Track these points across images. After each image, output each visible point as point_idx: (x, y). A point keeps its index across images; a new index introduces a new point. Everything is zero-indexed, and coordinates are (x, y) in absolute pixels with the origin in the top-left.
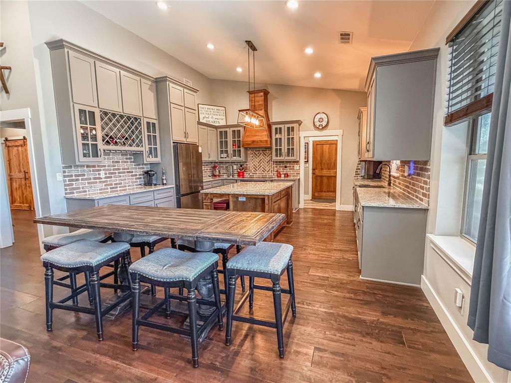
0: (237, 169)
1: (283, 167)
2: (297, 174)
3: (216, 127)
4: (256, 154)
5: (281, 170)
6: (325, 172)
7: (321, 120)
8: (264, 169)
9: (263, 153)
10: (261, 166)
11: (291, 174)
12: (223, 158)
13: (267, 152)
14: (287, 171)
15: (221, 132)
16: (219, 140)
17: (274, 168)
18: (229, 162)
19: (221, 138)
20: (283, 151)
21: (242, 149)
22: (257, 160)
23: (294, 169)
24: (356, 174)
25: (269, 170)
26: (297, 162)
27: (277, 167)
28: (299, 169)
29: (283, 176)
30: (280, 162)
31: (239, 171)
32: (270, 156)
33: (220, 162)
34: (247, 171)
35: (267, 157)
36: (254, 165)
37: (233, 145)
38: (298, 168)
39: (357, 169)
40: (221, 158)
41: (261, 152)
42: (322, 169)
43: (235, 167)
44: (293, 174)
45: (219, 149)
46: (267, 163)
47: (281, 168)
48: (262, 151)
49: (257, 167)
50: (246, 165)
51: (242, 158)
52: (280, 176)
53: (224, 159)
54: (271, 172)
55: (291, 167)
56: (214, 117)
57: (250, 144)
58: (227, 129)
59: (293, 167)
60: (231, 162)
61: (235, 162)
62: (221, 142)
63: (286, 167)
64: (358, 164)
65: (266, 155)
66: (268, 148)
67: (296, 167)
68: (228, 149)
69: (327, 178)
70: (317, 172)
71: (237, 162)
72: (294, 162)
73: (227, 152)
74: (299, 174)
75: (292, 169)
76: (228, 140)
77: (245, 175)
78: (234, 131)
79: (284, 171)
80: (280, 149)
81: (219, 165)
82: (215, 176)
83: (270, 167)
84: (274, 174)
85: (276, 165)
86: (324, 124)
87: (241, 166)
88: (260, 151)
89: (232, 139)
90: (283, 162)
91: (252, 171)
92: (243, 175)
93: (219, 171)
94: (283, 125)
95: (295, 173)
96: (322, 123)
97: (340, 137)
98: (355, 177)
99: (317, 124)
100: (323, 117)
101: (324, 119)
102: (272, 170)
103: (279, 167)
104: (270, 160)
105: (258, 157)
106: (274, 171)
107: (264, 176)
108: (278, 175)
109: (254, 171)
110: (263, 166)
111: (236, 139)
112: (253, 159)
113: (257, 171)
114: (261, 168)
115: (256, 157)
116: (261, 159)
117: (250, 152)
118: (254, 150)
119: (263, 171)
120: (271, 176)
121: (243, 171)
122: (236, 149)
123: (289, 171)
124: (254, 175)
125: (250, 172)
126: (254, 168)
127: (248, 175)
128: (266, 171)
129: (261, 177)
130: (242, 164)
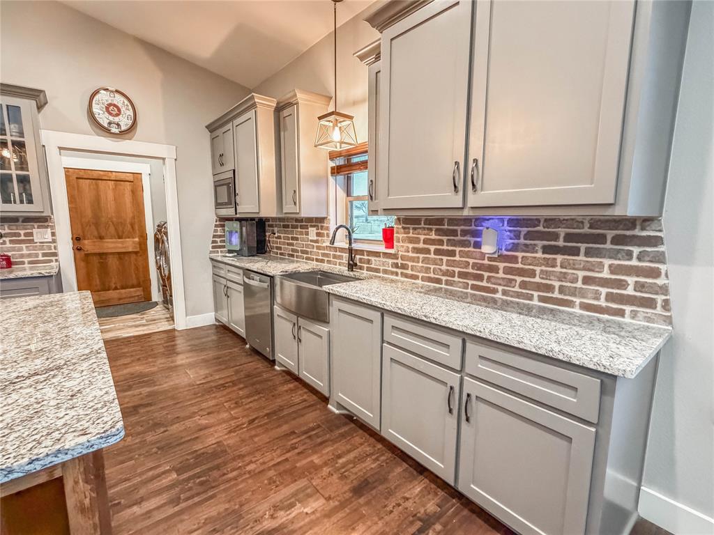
2: (44, 255)
6: (112, 245)
11: (22, 256)
14: (5, 247)
23: (31, 241)
24: (213, 247)
26: (43, 220)
28: (54, 241)
38: (49, 238)
39: (214, 236)
42: (101, 238)
44: (29, 256)
55: (18, 235)
59: (31, 234)
64: (216, 226)
67: (41, 234)
69: (120, 258)
70: (88, 245)
72: (27, 220)
74: (55, 254)
75: (23, 242)
86: (123, 121)
95: (40, 252)
96: (116, 119)
97: (170, 163)
98: (211, 252)
99: (104, 119)
100: (120, 105)
101: (123, 110)
123: (13, 249)
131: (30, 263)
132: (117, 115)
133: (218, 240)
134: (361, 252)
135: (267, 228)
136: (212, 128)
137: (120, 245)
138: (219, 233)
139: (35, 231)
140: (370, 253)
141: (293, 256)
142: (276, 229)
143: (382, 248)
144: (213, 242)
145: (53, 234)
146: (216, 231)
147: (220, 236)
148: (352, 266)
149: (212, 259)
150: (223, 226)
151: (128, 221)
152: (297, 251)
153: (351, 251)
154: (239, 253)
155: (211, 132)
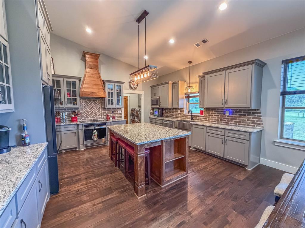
1: (111, 112)
2: (120, 116)
4: (87, 102)
5: (109, 114)
7: (134, 84)
8: (96, 114)
9: (94, 102)
10: (93, 112)
13: (98, 101)
14: (114, 114)
17: (103, 113)
20: (114, 101)
21: (78, 98)
22: (90, 107)
23: (118, 113)
25: (100, 114)
26: (120, 109)
27: (106, 112)
30: (108, 109)
32: (100, 104)
34: (79, 116)
36: (86, 111)
37: (68, 94)
38: (121, 112)
43: (67, 113)
44: (117, 116)
46: (98, 109)
48: (93, 100)
49: (88, 113)
51: (78, 106)
52: (110, 119)
54: (102, 116)
55: (116, 112)
59: (118, 112)
63: (113, 112)
65: (97, 104)
66: (98, 99)
67: (119, 112)
68: (62, 97)
72: (118, 109)
75: (116, 113)
76: (62, 88)
78: (69, 82)
80: (112, 100)
83: (100, 112)
84: (103, 117)
85: (105, 111)
88: (91, 100)
89: (66, 89)
90: (110, 109)
91: (84, 116)
92: (77, 120)
94: (114, 84)
96: (134, 86)
97: (143, 95)
98: (150, 116)
99: (132, 86)
102: (102, 115)
103: (107, 112)
104: (100, 107)
105: (90, 105)
106: (103, 115)
107: (95, 119)
108: (108, 118)
109: (86, 116)
110: (94, 112)
111: (71, 89)
112: (84, 107)
113: (89, 116)
114: (93, 113)
115: (88, 105)
116: (93, 107)
117: (81, 101)
118: (86, 99)
119: (94, 115)
120: (101, 119)
121: (77, 116)
122: (72, 97)
123: (115, 115)
124: (86, 119)
125: (82, 117)
126: (86, 113)
127: (80, 119)
128: (97, 115)
129: (93, 120)
130: (73, 110)
131: (117, 118)
134: (194, 116)
135: (163, 110)
140: (196, 116)
141: (172, 117)
142: (166, 111)
143: (200, 115)
144: (150, 114)
146: (151, 111)
147: (152, 112)
148: (192, 119)
149: (150, 118)
150: (152, 110)
152: (174, 116)
154: (158, 116)
155: (151, 87)
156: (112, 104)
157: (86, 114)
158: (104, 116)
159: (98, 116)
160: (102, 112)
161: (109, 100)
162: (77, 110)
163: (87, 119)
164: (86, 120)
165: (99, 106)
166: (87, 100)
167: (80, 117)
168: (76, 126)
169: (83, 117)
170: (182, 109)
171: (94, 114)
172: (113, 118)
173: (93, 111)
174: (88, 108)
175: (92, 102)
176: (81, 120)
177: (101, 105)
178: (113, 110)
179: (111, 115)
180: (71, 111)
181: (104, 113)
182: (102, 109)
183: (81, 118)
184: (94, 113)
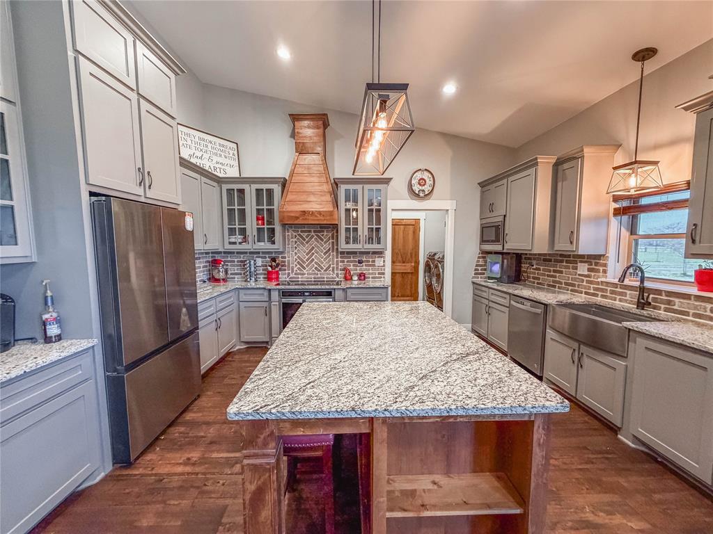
0: (263, 266)
1: (355, 261)
2: (379, 274)
3: (219, 181)
4: (302, 237)
5: (352, 267)
6: (398, 268)
7: (422, 182)
8: (319, 266)
9: (317, 235)
10: (313, 260)
11: (369, 274)
12: (235, 243)
13: (325, 234)
14: (363, 268)
15: (230, 191)
16: (225, 207)
17: (337, 264)
18: (246, 253)
19: (230, 202)
20: (360, 232)
21: (278, 228)
22: (306, 248)
23: (374, 265)
24: (475, 274)
25: (329, 267)
26: (380, 253)
27: (343, 262)
28: (384, 266)
29: (355, 278)
30: (348, 253)
31: (270, 269)
32: (331, 241)
33: (225, 253)
34: (285, 270)
35: (325, 242)
36: (299, 257)
37: (258, 219)
38: (382, 263)
39: (477, 265)
40: (230, 243)
41: (313, 234)
43: (259, 262)
44: (372, 274)
45: (226, 226)
46: (325, 254)
47: (352, 264)
48: (315, 232)
49: (304, 262)
50: (282, 258)
51: (278, 246)
52: (351, 279)
53: (238, 247)
54: (333, 270)
55: (369, 261)
56: (215, 159)
57: (297, 218)
58: (246, 187)
59: (374, 261)
60: (251, 253)
61: (259, 253)
62: (231, 212)
63: (360, 262)
64: (479, 258)
65: (322, 240)
66: (325, 228)
67: (379, 262)
68: (248, 226)
69: (402, 277)
71: (263, 253)
72: (374, 253)
73: (243, 232)
74: (383, 274)
75: (370, 266)
76: (247, 207)
77: (280, 276)
78: (259, 191)
79: (356, 270)
80: (356, 230)
81: (224, 257)
82: (217, 280)
83: (329, 261)
84: (337, 275)
85: (341, 257)
86: (427, 188)
87: (274, 260)
88: (310, 231)
89: (255, 207)
90: (355, 253)
91: (295, 269)
92: (277, 278)
93: (226, 272)
94: (361, 186)
95: (377, 272)
96: (423, 188)
97: (451, 213)
98: (473, 278)
99: (416, 188)
100: (426, 178)
101: (427, 181)
102: (333, 268)
103: (348, 262)
104: (329, 250)
105: (307, 243)
106: (337, 268)
107: (318, 278)
108: (348, 277)
109: (299, 269)
110: (316, 260)
111: (265, 207)
112: (296, 248)
113: (305, 269)
114: (313, 263)
115: (302, 244)
116: (313, 248)
117: (290, 234)
118: (300, 230)
119: (316, 268)
120: (333, 278)
121: (277, 269)
122: (266, 226)
123: (366, 270)
124: (300, 276)
125: (290, 271)
126: (298, 262)
127: (286, 276)
128: (322, 268)
129: (313, 280)
130: (273, 255)
131: (372, 278)
132: (424, 185)
133: (480, 268)
134: (657, 292)
136: (482, 185)
137: (403, 268)
138: (480, 263)
139: (376, 259)
140: (672, 294)
143: (692, 291)
144: (476, 270)
145: (384, 261)
146: (478, 262)
147: (481, 266)
148: (642, 304)
149: (473, 283)
151: (409, 252)
152: (560, 283)
153: (642, 290)
154: (499, 280)
155: (482, 187)
156: (356, 240)
157: (298, 266)
158: (340, 272)
159: (326, 270)
160: (335, 260)
161: (347, 230)
162: (280, 256)
163: (302, 278)
164: (298, 278)
165: (327, 246)
166: (302, 232)
167: (287, 272)
168: (266, 293)
169: (293, 271)
170: (595, 260)
171: (316, 266)
172: (362, 276)
173: (313, 257)
174: (303, 251)
175: (313, 236)
176: (288, 279)
177: (333, 242)
178: (360, 256)
179: (355, 270)
180: (269, 257)
181: (340, 264)
182: (335, 253)
183: (289, 274)
184: (316, 263)
